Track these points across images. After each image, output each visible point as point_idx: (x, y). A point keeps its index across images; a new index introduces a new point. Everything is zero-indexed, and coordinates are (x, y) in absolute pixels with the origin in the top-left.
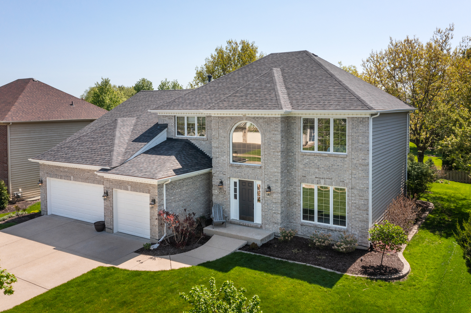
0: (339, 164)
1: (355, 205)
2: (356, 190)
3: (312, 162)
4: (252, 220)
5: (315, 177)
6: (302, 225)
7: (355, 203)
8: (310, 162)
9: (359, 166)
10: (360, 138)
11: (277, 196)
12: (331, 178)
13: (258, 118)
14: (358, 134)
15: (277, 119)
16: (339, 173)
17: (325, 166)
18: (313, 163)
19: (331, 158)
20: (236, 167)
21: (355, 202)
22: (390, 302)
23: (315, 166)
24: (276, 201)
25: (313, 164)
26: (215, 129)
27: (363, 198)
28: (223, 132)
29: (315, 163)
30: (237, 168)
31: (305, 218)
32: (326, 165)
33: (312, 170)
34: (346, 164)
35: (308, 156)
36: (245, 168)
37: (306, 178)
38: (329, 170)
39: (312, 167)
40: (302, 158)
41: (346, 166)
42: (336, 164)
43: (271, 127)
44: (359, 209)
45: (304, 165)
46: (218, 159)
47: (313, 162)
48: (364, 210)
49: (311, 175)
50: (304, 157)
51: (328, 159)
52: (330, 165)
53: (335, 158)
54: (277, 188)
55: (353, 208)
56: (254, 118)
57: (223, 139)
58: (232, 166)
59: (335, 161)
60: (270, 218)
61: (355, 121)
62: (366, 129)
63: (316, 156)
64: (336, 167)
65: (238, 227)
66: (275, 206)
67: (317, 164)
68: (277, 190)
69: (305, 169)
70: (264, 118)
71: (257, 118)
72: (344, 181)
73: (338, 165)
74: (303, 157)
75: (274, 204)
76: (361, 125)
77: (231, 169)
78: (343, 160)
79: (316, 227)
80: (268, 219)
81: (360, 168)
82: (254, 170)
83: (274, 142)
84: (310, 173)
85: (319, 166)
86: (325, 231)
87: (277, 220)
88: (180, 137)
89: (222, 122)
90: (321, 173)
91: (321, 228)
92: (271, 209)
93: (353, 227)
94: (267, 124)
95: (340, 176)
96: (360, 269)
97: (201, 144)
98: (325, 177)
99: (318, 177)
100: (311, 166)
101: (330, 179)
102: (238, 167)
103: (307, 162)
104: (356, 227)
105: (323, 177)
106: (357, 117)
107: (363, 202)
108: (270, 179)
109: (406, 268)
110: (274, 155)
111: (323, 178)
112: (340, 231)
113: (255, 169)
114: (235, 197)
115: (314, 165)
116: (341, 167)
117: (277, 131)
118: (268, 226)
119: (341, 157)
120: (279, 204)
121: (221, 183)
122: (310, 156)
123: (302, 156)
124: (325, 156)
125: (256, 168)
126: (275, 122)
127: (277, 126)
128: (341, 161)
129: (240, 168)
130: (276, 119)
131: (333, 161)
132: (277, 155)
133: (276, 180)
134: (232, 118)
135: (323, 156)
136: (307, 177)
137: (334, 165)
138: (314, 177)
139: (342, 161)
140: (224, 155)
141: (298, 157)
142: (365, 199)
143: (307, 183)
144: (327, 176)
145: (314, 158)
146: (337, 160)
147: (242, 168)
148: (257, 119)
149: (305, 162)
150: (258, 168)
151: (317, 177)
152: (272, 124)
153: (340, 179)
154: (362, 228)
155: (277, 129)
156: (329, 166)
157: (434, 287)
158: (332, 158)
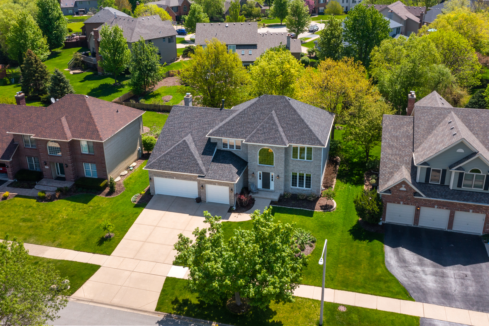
2: (315, 175)
4: (269, 188)
6: (291, 188)
10: (318, 155)
11: (282, 179)
18: (297, 164)
19: (305, 162)
20: (261, 167)
21: (315, 179)
22: (333, 220)
24: (281, 181)
26: (249, 150)
27: (318, 178)
28: (254, 151)
31: (292, 185)
32: (303, 165)
33: (297, 167)
35: (295, 161)
36: (266, 167)
38: (304, 167)
40: (292, 162)
41: (312, 165)
44: (316, 182)
45: (293, 165)
46: (251, 163)
49: (296, 169)
52: (305, 165)
53: (307, 162)
54: (282, 176)
55: (314, 182)
57: (254, 154)
58: (259, 166)
59: (307, 164)
61: (316, 149)
62: (320, 153)
64: (307, 166)
65: (263, 192)
66: (281, 183)
69: (294, 167)
72: (310, 172)
76: (319, 151)
79: (298, 189)
80: (277, 188)
82: (270, 168)
83: (281, 157)
85: (300, 165)
86: (302, 191)
87: (282, 188)
88: (225, 149)
89: (254, 147)
90: (301, 168)
92: (278, 184)
93: (313, 188)
94: (278, 150)
96: (320, 208)
97: (238, 153)
98: (302, 170)
101: (304, 170)
102: (263, 167)
104: (315, 189)
108: (278, 172)
109: (335, 205)
112: (308, 190)
114: (260, 179)
116: (310, 166)
117: (282, 153)
118: (277, 191)
119: (310, 162)
120: (283, 182)
121: (253, 173)
124: (303, 161)
125: (272, 167)
127: (282, 151)
132: (282, 163)
133: (281, 173)
134: (259, 146)
136: (294, 170)
139: (310, 164)
141: (290, 162)
145: (298, 162)
149: (294, 163)
153: (309, 170)
157: (345, 211)
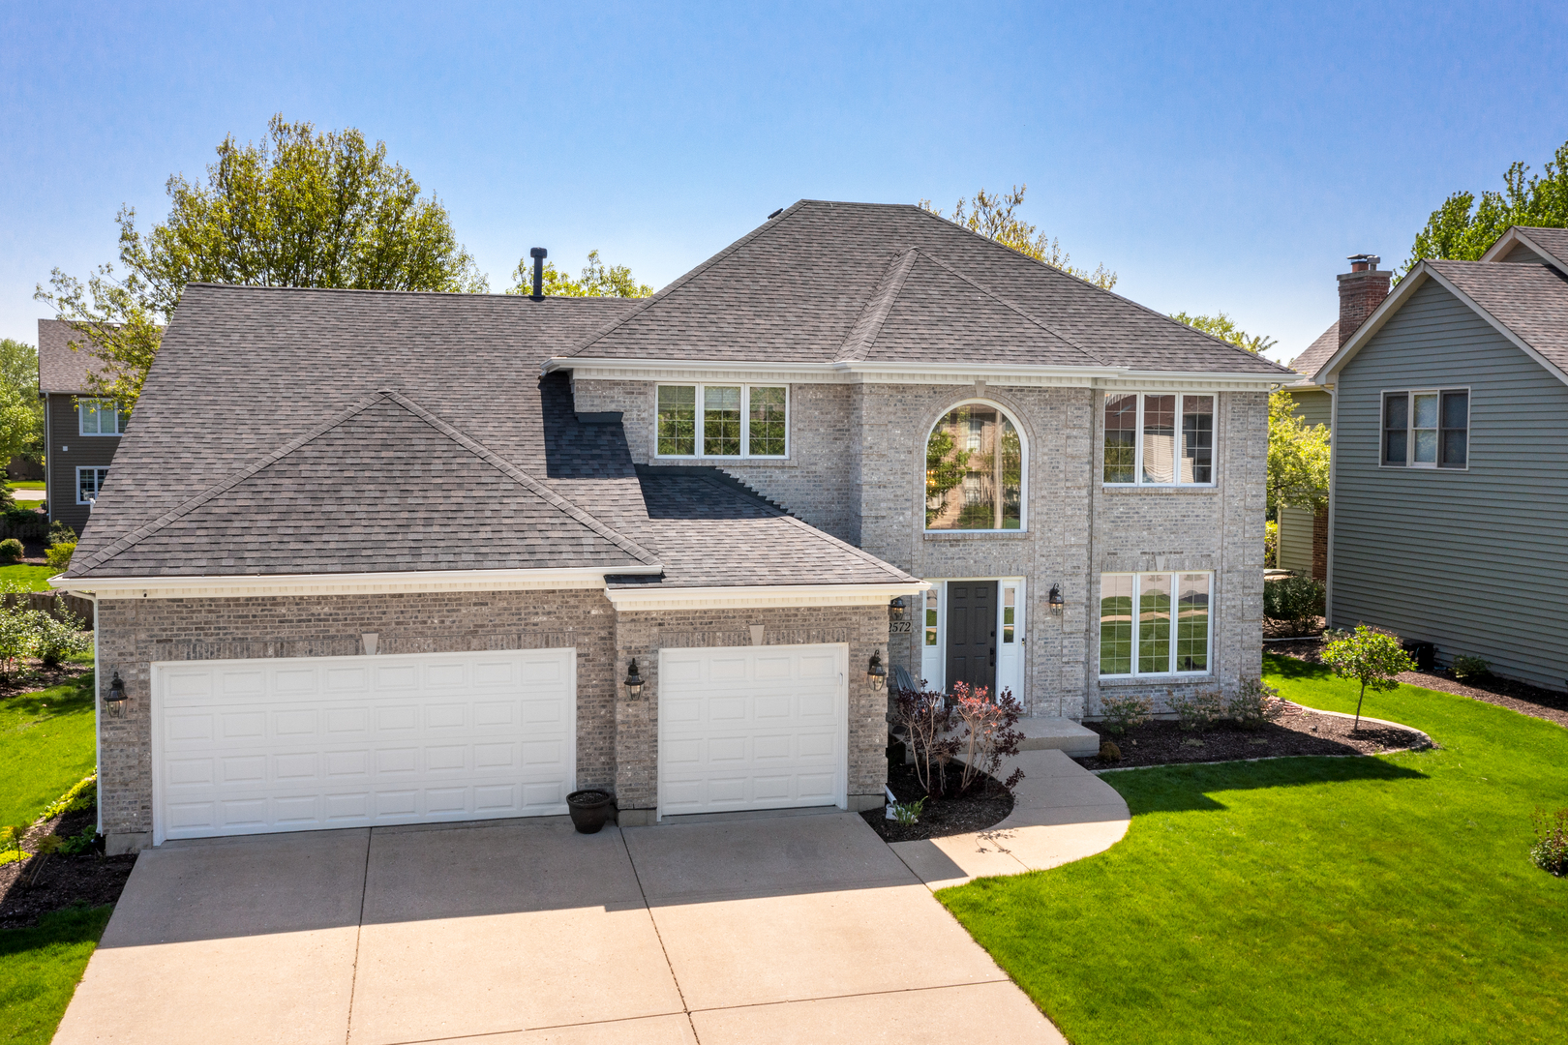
0: (1198, 512)
1: (1233, 611)
2: (1236, 574)
3: (1134, 513)
5: (1142, 553)
6: (1103, 689)
7: (1234, 607)
8: (1128, 513)
9: (1243, 512)
10: (1249, 443)
11: (1075, 614)
12: (1179, 550)
13: (1022, 391)
14: (1244, 435)
15: (1079, 395)
16: (1199, 536)
17: (1165, 521)
18: (1136, 515)
19: (1182, 497)
20: (948, 544)
21: (1233, 604)
23: (1141, 523)
24: (1073, 629)
25: (1136, 519)
26: (872, 425)
27: (1253, 591)
28: (901, 435)
29: (1142, 514)
30: (951, 546)
31: (1106, 666)
32: (1170, 518)
33: (1133, 535)
34: (1215, 512)
35: (1123, 497)
36: (979, 543)
37: (1118, 558)
38: (1174, 530)
39: (1132, 526)
40: (1107, 503)
41: (1215, 516)
42: (1193, 512)
43: (1063, 417)
45: (1113, 522)
46: (883, 523)
47: (1137, 513)
48: (1254, 621)
49: (1130, 547)
50: (1114, 502)
51: (1174, 502)
52: (1179, 518)
53: (1189, 497)
55: (1230, 618)
56: (1010, 389)
57: (902, 457)
59: (1191, 506)
60: (1053, 680)
61: (1238, 402)
62: (1262, 421)
63: (1143, 497)
64: (1190, 521)
66: (1071, 642)
67: (1145, 517)
68: (1075, 596)
69: (1116, 534)
70: (1040, 390)
71: (1021, 389)
72: (1209, 555)
73: (1197, 516)
74: (1111, 500)
75: (1065, 638)
76: (1251, 413)
77: (931, 550)
78: (1209, 501)
80: (1047, 683)
81: (1247, 519)
82: (1008, 545)
83: (1069, 459)
84: (1128, 543)
85: (1151, 521)
86: (1163, 691)
87: (1074, 682)
88: (681, 459)
89: (901, 401)
90: (1156, 541)
91: (1153, 686)
92: (1055, 653)
93: (1227, 667)
94: (1051, 409)
95: (1201, 542)
97: (771, 481)
98: (1166, 550)
99: (1147, 551)
100: (1131, 523)
101: (1178, 553)
103: (1122, 513)
104: (1234, 665)
105: (1161, 551)
106: (1241, 393)
107: (1252, 600)
108: (1057, 566)
110: (1068, 497)
111: (1160, 554)
112: (1197, 684)
113: (1010, 543)
114: (931, 638)
115: (1139, 521)
116: (1204, 520)
117: (1080, 427)
118: (1046, 705)
119: (1205, 495)
120: (1079, 635)
122: (1128, 498)
123: (1108, 498)
124: (1166, 494)
125: (1014, 539)
126: (1073, 401)
127: (1079, 413)
128: (1205, 503)
129: (961, 544)
130: (1076, 392)
131: (1184, 505)
132: (1079, 497)
133: (1074, 567)
134: (937, 390)
135: (1162, 494)
136: (1121, 554)
137: (1189, 516)
138: (1139, 552)
139: (1208, 505)
140: (904, 509)
141: (1098, 502)
142: (1255, 594)
143: (1122, 570)
144: (1169, 545)
145: (1140, 503)
146: (1196, 502)
147: (970, 543)
148: (1019, 393)
149: (1116, 513)
150: (1020, 540)
151: (1145, 553)
152: (1063, 408)
153: (1200, 550)
154: (1249, 666)
155: (1079, 422)
156: (1176, 521)
158: (1183, 499)
